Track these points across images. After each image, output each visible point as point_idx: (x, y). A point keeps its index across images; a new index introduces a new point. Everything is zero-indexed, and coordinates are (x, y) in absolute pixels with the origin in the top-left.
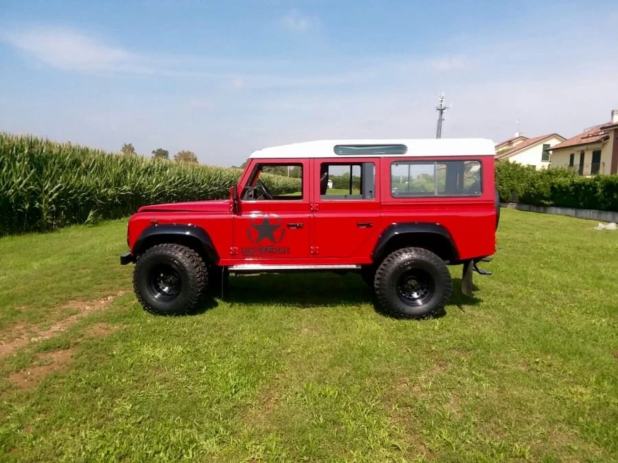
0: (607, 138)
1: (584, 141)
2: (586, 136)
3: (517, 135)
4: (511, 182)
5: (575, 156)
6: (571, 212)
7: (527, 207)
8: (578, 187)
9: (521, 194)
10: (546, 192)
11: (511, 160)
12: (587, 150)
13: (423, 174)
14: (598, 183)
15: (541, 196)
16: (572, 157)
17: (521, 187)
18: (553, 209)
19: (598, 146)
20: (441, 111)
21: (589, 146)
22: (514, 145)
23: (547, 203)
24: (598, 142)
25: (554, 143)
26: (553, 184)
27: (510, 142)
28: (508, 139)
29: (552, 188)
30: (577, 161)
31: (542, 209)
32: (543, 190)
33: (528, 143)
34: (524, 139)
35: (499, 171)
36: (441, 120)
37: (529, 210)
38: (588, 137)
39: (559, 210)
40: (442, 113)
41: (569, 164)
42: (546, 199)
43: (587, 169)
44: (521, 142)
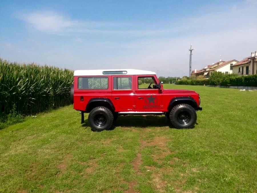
0: (250, 62)
1: (243, 63)
2: (244, 61)
3: (221, 60)
4: (218, 79)
5: (240, 68)
6: (236, 87)
7: (223, 86)
8: (237, 79)
9: (221, 82)
10: (228, 81)
11: (218, 71)
12: (244, 66)
13: (185, 76)
14: (243, 78)
15: (227, 83)
16: (239, 69)
17: (221, 80)
18: (231, 87)
19: (247, 65)
20: (191, 51)
21: (245, 65)
22: (220, 64)
23: (229, 85)
24: (247, 63)
25: (234, 63)
26: (230, 79)
27: (218, 63)
28: (217, 62)
29: (230, 80)
30: (241, 70)
31: (228, 87)
32: (227, 81)
33: (225, 63)
34: (224, 62)
35: (214, 75)
36: (191, 55)
37: (224, 87)
38: (245, 61)
39: (233, 87)
40: (191, 52)
41: (238, 71)
42: (229, 84)
43: (245, 73)
44: (222, 63)
